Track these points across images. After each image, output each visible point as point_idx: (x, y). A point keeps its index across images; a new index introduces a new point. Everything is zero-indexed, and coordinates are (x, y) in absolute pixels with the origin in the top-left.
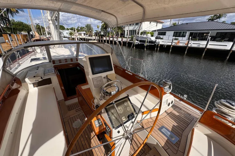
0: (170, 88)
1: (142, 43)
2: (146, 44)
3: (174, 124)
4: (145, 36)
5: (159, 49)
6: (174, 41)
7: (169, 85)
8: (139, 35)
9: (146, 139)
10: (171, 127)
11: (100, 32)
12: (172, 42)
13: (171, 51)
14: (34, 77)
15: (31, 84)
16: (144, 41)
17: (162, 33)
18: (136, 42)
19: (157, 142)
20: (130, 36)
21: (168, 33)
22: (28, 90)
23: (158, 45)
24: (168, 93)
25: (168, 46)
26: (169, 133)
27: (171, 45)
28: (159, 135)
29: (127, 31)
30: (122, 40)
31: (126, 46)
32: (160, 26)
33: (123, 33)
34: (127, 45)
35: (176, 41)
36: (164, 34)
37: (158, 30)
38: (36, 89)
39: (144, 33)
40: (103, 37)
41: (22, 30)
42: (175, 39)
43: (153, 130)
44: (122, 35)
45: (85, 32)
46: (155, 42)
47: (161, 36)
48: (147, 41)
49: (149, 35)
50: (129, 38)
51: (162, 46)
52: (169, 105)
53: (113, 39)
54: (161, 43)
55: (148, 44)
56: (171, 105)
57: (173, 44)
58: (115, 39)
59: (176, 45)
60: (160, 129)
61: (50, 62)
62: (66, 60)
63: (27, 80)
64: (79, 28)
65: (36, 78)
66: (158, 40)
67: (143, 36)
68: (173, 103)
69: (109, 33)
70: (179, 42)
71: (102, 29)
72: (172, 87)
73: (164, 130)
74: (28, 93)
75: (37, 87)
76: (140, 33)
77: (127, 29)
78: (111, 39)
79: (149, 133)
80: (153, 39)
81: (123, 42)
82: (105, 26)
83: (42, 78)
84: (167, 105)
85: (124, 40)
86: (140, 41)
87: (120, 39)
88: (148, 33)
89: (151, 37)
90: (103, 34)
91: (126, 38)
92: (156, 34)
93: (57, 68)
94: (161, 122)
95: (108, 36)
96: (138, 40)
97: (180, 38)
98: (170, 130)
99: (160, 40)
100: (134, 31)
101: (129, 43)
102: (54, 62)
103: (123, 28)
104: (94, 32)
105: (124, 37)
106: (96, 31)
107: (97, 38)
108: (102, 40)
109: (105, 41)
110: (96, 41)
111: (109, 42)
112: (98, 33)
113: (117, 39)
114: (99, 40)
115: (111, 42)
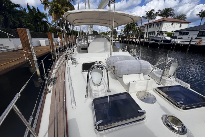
2: (159, 43)
5: (174, 48)
6: (194, 40)
11: (123, 35)
12: (190, 42)
13: (188, 50)
17: (184, 33)
18: (151, 42)
21: (191, 33)
23: (174, 44)
25: (186, 46)
27: (188, 45)
29: (147, 33)
30: (140, 40)
34: (143, 44)
35: (198, 40)
36: (186, 34)
37: (179, 31)
40: (124, 38)
44: (142, 36)
46: (170, 41)
47: (182, 37)
50: (147, 38)
51: (178, 45)
53: (132, 40)
54: (179, 43)
55: (162, 43)
57: (192, 43)
58: (134, 40)
64: (108, 32)
67: (158, 36)
69: (130, 35)
70: (201, 42)
77: (147, 31)
80: (168, 38)
81: (140, 42)
82: (127, 29)
86: (155, 41)
90: (125, 36)
95: (129, 38)
97: (203, 38)
103: (143, 30)
104: (118, 35)
105: (143, 38)
106: (120, 34)
107: (119, 39)
108: (123, 41)
109: (125, 41)
110: (118, 42)
111: (129, 42)
112: (121, 35)
113: (136, 40)
114: (121, 41)
115: (130, 42)
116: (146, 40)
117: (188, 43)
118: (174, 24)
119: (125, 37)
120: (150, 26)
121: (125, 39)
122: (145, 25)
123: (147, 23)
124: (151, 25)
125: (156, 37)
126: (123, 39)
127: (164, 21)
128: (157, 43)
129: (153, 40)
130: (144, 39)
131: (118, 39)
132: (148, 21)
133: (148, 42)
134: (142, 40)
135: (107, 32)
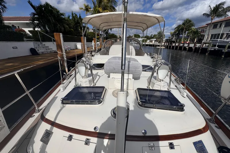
4: (228, 40)
11: (172, 39)
29: (208, 35)
30: (194, 46)
31: (198, 52)
34: (200, 51)
44: (201, 41)
45: (155, 39)
53: (184, 45)
58: (186, 45)
67: (225, 40)
71: (173, 35)
78: (181, 45)
81: (196, 48)
82: (177, 32)
87: (192, 45)
90: (174, 40)
95: (179, 42)
103: (203, 32)
104: (164, 39)
106: (169, 37)
107: (166, 44)
108: (170, 47)
109: (173, 47)
110: (164, 47)
111: (178, 48)
112: (169, 40)
113: (188, 45)
114: (167, 46)
115: (181, 48)
116: (204, 45)
119: (174, 42)
121: (174, 45)
122: (207, 25)
123: (210, 22)
124: (217, 25)
125: (220, 42)
126: (171, 44)
128: (222, 50)
129: (215, 46)
130: (201, 44)
131: (164, 44)
132: (212, 19)
133: (207, 49)
134: (198, 45)
135: (152, 35)
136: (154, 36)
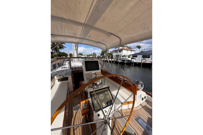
0: (142, 86)
1: (123, 61)
2: (125, 62)
3: (149, 116)
4: (125, 58)
5: (133, 65)
6: (143, 60)
7: (141, 84)
8: (121, 57)
9: (125, 127)
10: (147, 119)
11: (100, 56)
12: (142, 61)
13: (141, 66)
14: (60, 75)
15: (57, 79)
16: (125, 61)
17: (135, 56)
18: (120, 61)
19: (135, 133)
20: (116, 58)
21: (138, 56)
22: (54, 83)
23: (133, 62)
24: (141, 90)
25: (140, 63)
26: (146, 125)
27: (141, 63)
28: (136, 125)
30: (112, 60)
32: (133, 53)
33: (112, 56)
34: (114, 63)
35: (144, 60)
36: (136, 56)
37: (132, 55)
38: (59, 82)
39: (124, 56)
41: (64, 56)
42: (143, 59)
43: (131, 119)
44: (112, 58)
46: (131, 61)
47: (135, 58)
48: (126, 60)
49: (127, 57)
50: (115, 59)
51: (135, 63)
52: (143, 99)
54: (135, 61)
55: (127, 62)
56: (144, 100)
57: (143, 62)
59: (144, 62)
60: (137, 120)
61: (70, 69)
62: (79, 68)
63: (55, 77)
65: (60, 76)
66: (132, 60)
67: (123, 57)
68: (146, 98)
69: (105, 57)
70: (146, 61)
71: (101, 55)
72: (143, 85)
73: (140, 121)
74: (54, 85)
75: (60, 81)
76: (122, 56)
77: (114, 54)
78: (106, 59)
79: (127, 121)
80: (130, 59)
82: (102, 53)
83: (63, 76)
84: (141, 99)
85: (113, 60)
86: (122, 60)
88: (127, 56)
89: (128, 58)
91: (114, 59)
92: (131, 57)
93: (73, 72)
94: (138, 113)
95: (104, 58)
96: (121, 60)
97: (147, 59)
98: (146, 121)
99: (134, 60)
100: (118, 55)
101: (115, 61)
102: (72, 69)
105: (113, 58)
113: (109, 60)
117: (141, 62)
118: (128, 51)
120: (116, 52)
127: (123, 49)
132: (115, 49)
136: (91, 55)
